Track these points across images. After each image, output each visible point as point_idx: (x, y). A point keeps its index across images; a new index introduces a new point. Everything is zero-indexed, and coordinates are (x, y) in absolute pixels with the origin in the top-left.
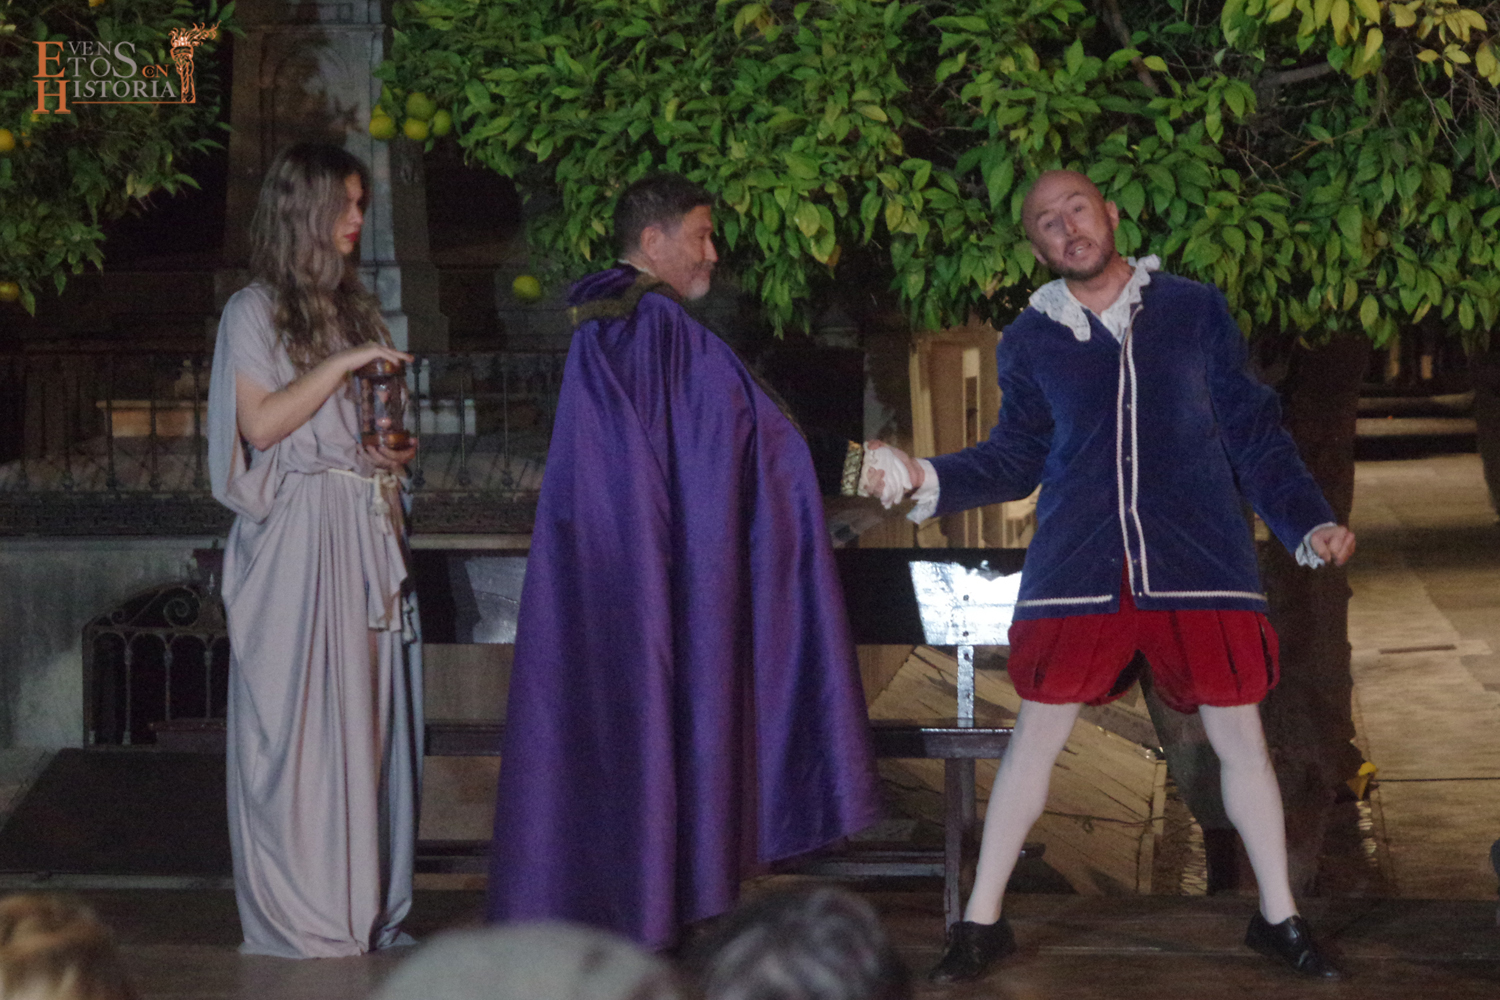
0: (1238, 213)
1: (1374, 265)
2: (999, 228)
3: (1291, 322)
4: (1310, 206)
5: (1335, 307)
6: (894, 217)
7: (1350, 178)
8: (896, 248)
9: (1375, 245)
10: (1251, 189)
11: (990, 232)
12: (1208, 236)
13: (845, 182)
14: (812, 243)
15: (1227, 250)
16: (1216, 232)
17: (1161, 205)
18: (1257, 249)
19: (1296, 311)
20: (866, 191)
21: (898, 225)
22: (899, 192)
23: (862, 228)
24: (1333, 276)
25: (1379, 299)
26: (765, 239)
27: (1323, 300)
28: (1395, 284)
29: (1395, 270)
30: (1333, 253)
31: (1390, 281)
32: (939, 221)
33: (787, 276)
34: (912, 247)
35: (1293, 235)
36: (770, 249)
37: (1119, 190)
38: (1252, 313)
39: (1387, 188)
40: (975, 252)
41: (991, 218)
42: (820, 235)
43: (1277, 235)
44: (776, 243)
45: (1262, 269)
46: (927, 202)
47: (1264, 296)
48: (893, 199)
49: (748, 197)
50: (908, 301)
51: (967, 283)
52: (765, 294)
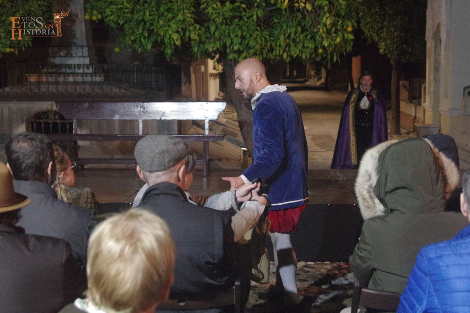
0: (260, 36)
1: (286, 46)
2: (212, 38)
3: (270, 57)
4: (274, 34)
5: (278, 54)
6: (192, 36)
7: (281, 29)
8: (192, 42)
9: (286, 42)
10: (262, 31)
11: (211, 39)
12: (254, 40)
13: (182, 29)
14: (176, 41)
15: (257, 43)
16: (255, 39)
17: (244, 34)
18: (263, 42)
19: (271, 56)
20: (186, 31)
21: (193, 37)
22: (193, 31)
23: (185, 38)
24: (278, 48)
25: (287, 53)
26: (167, 40)
27: (276, 53)
28: (290, 50)
29: (290, 47)
30: (278, 43)
31: (289, 49)
32: (201, 37)
33: (171, 48)
34: (195, 42)
35: (270, 40)
36: (167, 42)
37: (236, 31)
38: (262, 55)
39: (289, 31)
40: (208, 43)
41: (211, 36)
42: (177, 40)
43: (267, 40)
44: (169, 41)
45: (264, 47)
46: (199, 33)
47: (265, 52)
48: (192, 32)
49: (163, 32)
50: (194, 53)
51: (206, 49)
52: (166, 51)
